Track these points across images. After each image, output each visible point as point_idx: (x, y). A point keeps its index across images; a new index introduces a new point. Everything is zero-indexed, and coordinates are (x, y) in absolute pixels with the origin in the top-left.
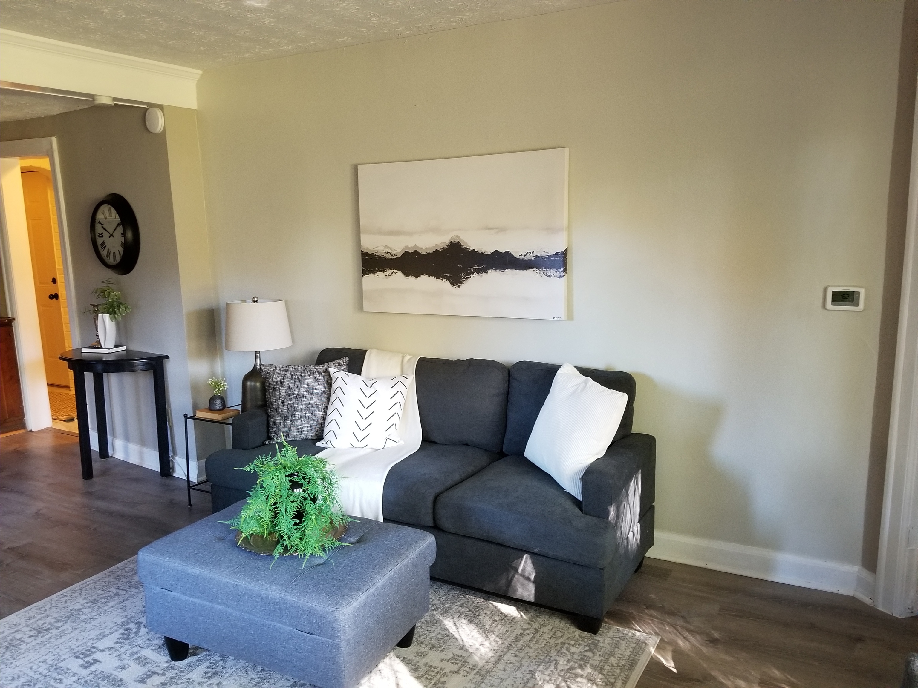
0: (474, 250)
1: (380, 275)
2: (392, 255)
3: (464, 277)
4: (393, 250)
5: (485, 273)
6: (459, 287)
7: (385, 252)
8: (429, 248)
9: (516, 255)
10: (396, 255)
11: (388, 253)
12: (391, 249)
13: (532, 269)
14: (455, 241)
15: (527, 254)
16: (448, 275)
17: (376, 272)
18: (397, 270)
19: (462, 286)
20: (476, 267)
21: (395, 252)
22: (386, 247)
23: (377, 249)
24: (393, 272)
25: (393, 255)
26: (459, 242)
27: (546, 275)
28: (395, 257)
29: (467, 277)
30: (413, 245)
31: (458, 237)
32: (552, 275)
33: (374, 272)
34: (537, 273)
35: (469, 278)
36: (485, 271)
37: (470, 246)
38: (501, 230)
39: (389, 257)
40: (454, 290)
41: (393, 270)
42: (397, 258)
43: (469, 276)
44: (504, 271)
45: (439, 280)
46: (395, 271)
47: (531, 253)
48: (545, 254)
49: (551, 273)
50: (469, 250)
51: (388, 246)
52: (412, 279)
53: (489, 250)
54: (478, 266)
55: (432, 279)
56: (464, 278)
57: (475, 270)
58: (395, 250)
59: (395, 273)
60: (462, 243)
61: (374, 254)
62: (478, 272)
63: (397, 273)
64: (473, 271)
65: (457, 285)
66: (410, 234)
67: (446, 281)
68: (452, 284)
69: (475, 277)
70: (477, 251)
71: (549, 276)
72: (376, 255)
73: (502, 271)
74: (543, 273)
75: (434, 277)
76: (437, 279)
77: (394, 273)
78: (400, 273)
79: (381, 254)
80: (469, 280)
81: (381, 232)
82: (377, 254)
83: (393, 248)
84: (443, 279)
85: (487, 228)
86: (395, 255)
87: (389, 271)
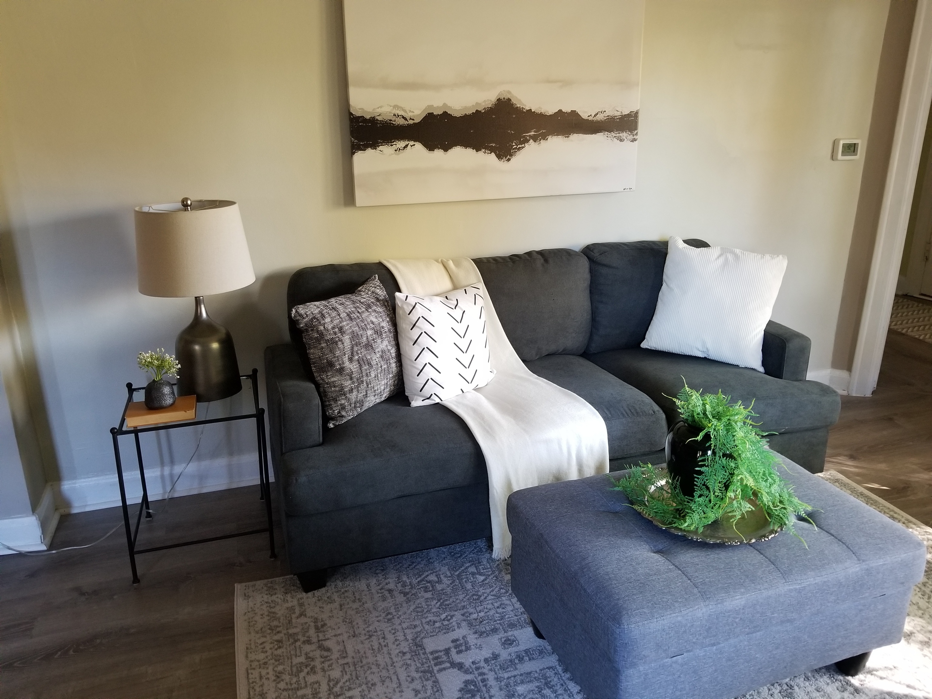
0: (531, 110)
1: (386, 150)
2: (406, 119)
3: (516, 146)
4: (408, 112)
5: (544, 139)
6: (509, 160)
7: (394, 115)
8: (466, 108)
9: (584, 116)
10: (413, 120)
11: (398, 116)
12: (405, 111)
13: (602, 132)
14: (504, 98)
15: (597, 114)
16: (494, 145)
17: (378, 146)
18: (414, 141)
19: (514, 160)
20: (533, 133)
21: (410, 114)
22: (395, 107)
23: (379, 111)
24: (407, 146)
25: (408, 119)
26: (509, 100)
27: (618, 139)
28: (411, 122)
29: (521, 146)
30: (441, 104)
31: (509, 92)
32: (625, 138)
33: (374, 146)
34: (607, 137)
35: (523, 147)
36: (544, 137)
37: (525, 105)
38: (566, 83)
39: (401, 122)
40: (502, 165)
41: (408, 142)
42: (414, 124)
43: (523, 145)
44: (568, 137)
45: (481, 154)
46: (412, 143)
47: (601, 112)
48: (618, 114)
49: (623, 136)
50: (524, 111)
51: (399, 105)
52: (438, 153)
53: (550, 109)
54: (535, 132)
55: (470, 152)
56: (515, 148)
57: (531, 137)
58: (410, 111)
59: (412, 146)
60: (514, 101)
61: (374, 118)
62: (535, 139)
63: (414, 145)
64: (528, 138)
65: (506, 158)
66: (437, 88)
67: (490, 153)
68: (499, 157)
69: (531, 147)
70: (534, 112)
71: (621, 140)
72: (377, 120)
73: (566, 137)
74: (615, 137)
75: (473, 149)
76: (477, 151)
77: (409, 146)
78: (419, 146)
79: (387, 118)
80: (523, 151)
81: (386, 85)
82: (379, 118)
83: (407, 109)
84: (487, 151)
85: (549, 81)
86: (411, 119)
87: (401, 144)
